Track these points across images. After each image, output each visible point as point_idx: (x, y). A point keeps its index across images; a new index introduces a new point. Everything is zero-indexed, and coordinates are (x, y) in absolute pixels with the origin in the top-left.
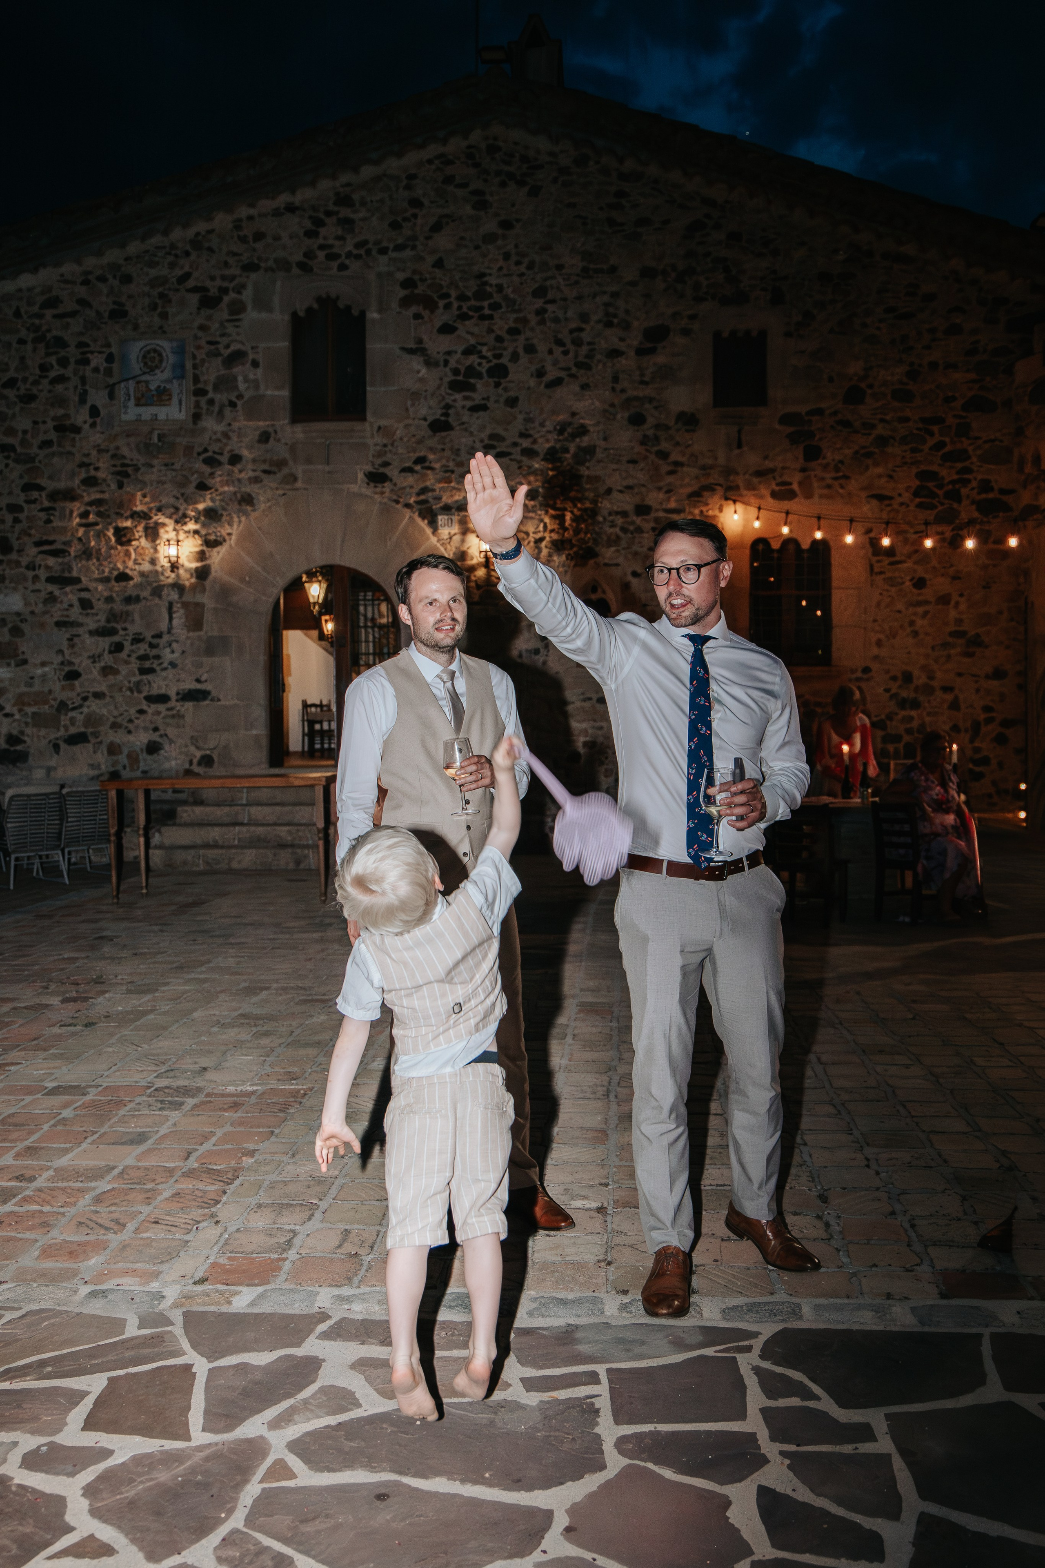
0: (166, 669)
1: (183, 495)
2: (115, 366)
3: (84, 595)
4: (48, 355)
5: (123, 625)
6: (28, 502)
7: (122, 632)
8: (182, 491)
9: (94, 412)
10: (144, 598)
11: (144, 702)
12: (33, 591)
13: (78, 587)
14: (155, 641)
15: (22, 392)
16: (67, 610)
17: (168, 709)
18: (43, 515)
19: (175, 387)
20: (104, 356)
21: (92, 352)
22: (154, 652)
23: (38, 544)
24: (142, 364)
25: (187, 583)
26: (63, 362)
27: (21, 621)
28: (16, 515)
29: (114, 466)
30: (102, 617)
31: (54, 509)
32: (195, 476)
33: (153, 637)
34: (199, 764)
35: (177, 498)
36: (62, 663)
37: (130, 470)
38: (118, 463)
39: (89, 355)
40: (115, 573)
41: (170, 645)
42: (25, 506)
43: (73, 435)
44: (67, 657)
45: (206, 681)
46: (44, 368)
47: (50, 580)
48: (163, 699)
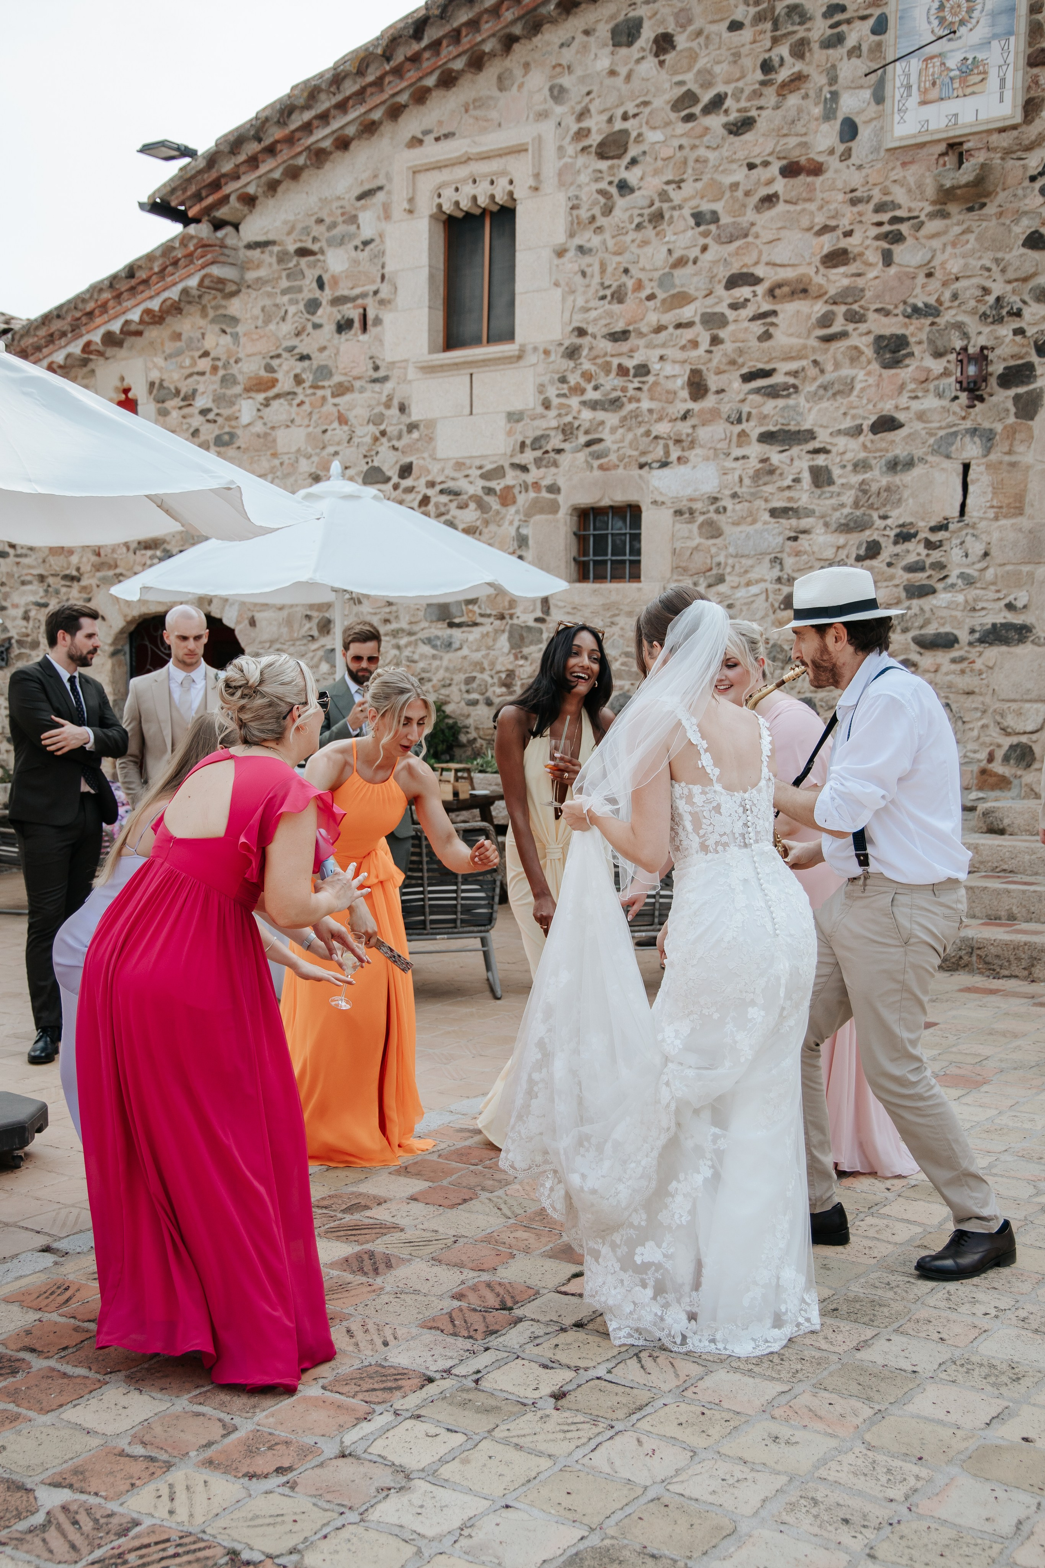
0: (953, 585)
1: (997, 261)
2: (889, 37)
3: (820, 460)
4: (775, 41)
5: (881, 512)
6: (734, 306)
7: (879, 523)
8: (1000, 255)
9: (850, 130)
10: (921, 460)
11: (914, 647)
12: (737, 459)
13: (811, 446)
14: (935, 538)
15: (733, 116)
16: (789, 487)
17: (954, 661)
18: (758, 328)
19: (993, 56)
20: (871, 22)
21: (849, 22)
22: (936, 555)
23: (748, 378)
24: (936, 23)
25: (999, 427)
26: (800, 50)
27: (717, 511)
28: (715, 332)
29: (880, 224)
30: (848, 497)
31: (774, 313)
32: (1025, 221)
33: (933, 529)
34: (1006, 759)
35: (989, 270)
36: (779, 580)
37: (904, 228)
38: (885, 217)
39: (844, 28)
40: (873, 418)
41: (962, 543)
42: (731, 314)
43: (810, 179)
44: (788, 569)
45: (1025, 607)
46: (767, 67)
47: (767, 438)
48: (946, 642)
